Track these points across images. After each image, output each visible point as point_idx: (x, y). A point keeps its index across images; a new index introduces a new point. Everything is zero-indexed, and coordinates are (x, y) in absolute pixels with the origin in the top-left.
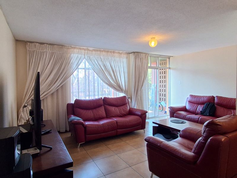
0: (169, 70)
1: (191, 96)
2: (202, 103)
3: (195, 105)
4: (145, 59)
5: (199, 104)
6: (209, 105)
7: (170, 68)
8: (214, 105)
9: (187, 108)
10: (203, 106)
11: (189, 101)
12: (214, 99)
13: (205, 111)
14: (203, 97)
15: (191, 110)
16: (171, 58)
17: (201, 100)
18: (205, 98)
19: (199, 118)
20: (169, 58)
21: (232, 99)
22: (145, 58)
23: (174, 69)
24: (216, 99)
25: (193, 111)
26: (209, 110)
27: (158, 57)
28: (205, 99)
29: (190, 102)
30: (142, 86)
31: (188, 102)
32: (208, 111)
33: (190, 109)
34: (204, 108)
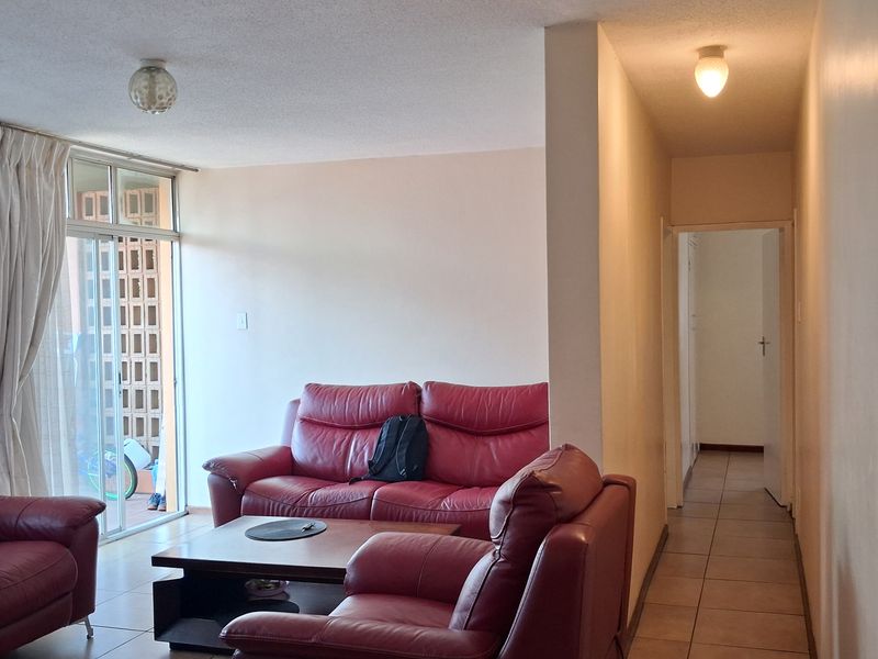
0: (176, 245)
1: (315, 390)
2: (370, 424)
3: (339, 435)
4: (47, 173)
5: (358, 429)
6: (402, 425)
7: (178, 236)
8: (421, 426)
9: (299, 453)
10: (374, 436)
11: (303, 420)
12: (420, 399)
13: (389, 460)
14: (372, 390)
15: (320, 461)
16: (186, 179)
17: (365, 408)
18: (378, 393)
19: (370, 498)
20: (173, 178)
21: (485, 389)
22: (47, 163)
23: (203, 243)
24: (425, 396)
25: (330, 466)
26: (405, 451)
27: (113, 168)
28: (383, 401)
29: (308, 422)
30: (33, 344)
31: (297, 425)
32: (400, 458)
33: (315, 459)
34: (383, 445)
